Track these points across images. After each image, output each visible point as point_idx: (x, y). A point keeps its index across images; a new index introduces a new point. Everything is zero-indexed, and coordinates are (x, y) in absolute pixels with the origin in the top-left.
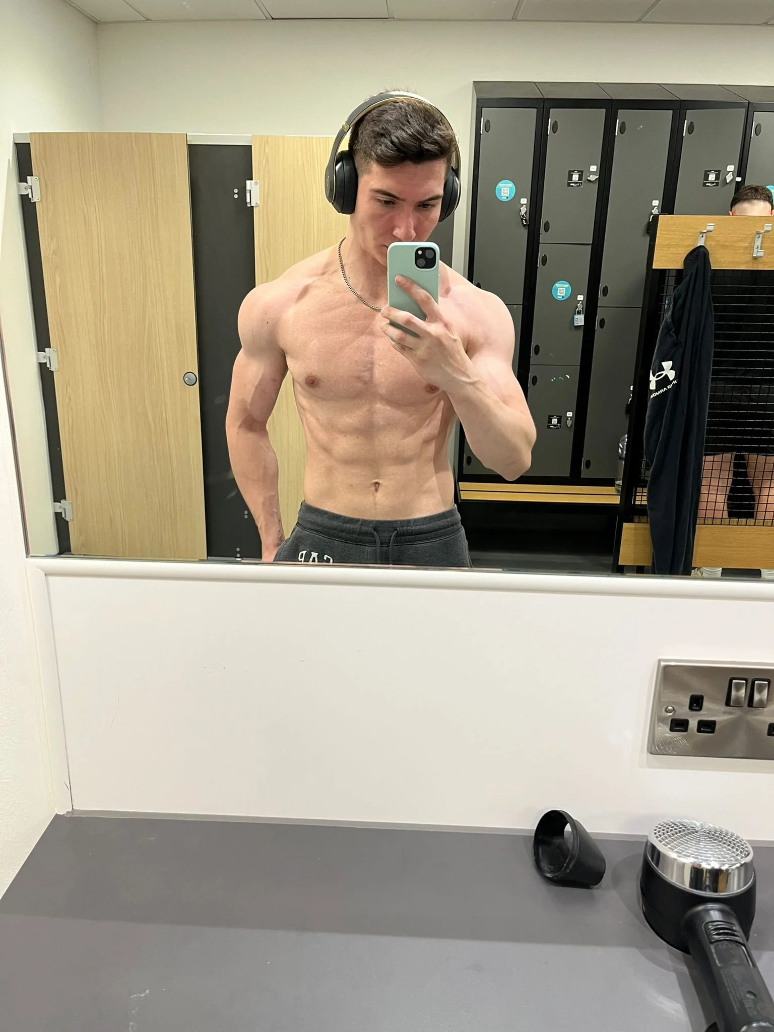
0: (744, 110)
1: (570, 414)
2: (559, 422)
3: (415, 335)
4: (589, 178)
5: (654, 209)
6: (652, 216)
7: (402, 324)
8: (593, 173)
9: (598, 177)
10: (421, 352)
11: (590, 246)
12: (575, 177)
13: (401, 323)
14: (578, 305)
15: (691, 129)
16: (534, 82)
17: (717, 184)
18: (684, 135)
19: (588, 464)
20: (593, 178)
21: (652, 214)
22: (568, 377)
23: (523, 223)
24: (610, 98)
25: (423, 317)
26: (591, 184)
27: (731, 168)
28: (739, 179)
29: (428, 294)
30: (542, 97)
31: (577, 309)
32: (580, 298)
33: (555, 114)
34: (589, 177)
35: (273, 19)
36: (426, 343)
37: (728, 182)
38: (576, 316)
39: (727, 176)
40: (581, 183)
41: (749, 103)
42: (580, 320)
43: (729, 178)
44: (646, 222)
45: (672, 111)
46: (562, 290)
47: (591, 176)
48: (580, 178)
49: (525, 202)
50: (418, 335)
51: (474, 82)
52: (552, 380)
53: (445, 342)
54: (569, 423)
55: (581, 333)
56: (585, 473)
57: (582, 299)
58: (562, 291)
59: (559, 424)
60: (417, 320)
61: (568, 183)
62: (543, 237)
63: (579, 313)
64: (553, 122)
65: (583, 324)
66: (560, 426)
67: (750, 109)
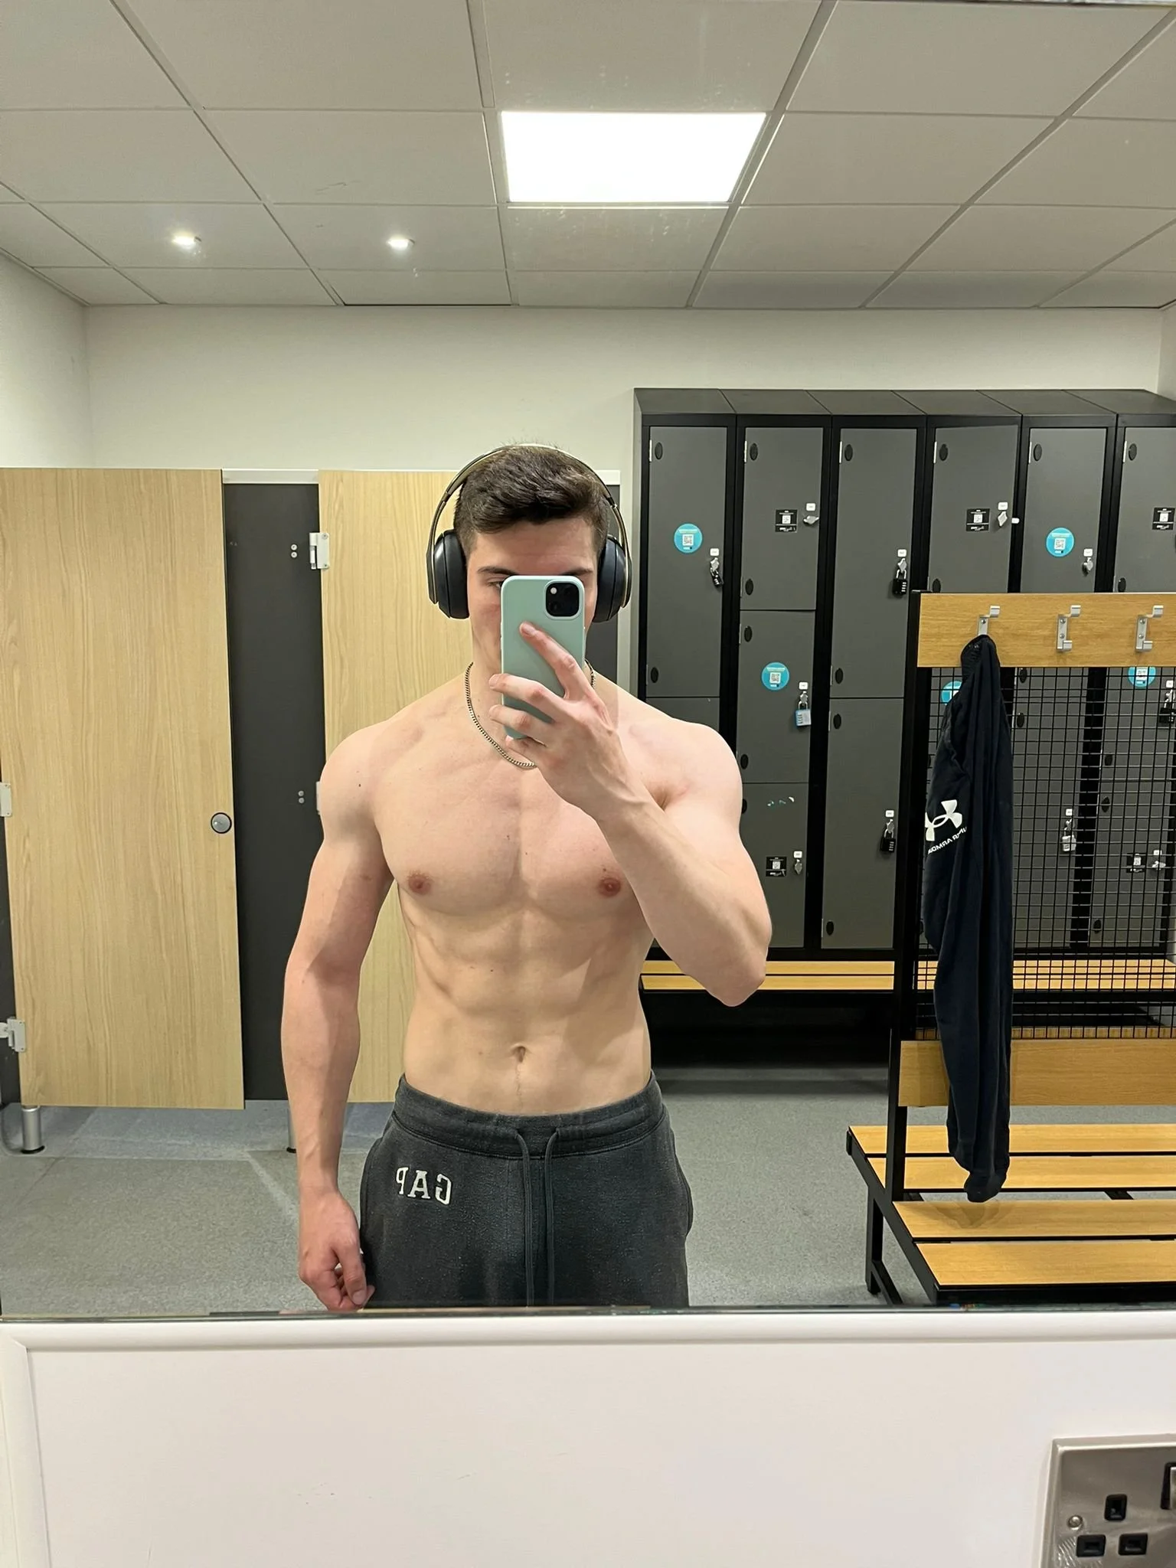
0: (1016, 428)
1: (798, 854)
2: (783, 866)
3: (547, 719)
4: (805, 520)
5: (902, 562)
6: (898, 571)
7: (527, 701)
8: (811, 513)
9: (818, 518)
10: (556, 748)
11: (814, 613)
12: (786, 519)
13: (524, 698)
14: (802, 696)
15: (943, 454)
16: (720, 390)
17: (986, 528)
18: (935, 462)
19: (830, 928)
20: (811, 520)
21: (898, 568)
22: (792, 799)
23: (714, 582)
24: (829, 413)
25: (561, 691)
26: (809, 528)
27: (1003, 506)
28: (1016, 521)
29: (571, 657)
30: (733, 412)
31: (800, 702)
32: (803, 686)
33: (753, 436)
34: (806, 518)
35: (346, 305)
36: (565, 731)
37: (1001, 525)
38: (799, 713)
39: (999, 517)
40: (795, 526)
41: (1022, 416)
42: (805, 718)
43: (1002, 519)
44: (892, 579)
45: (916, 430)
46: (776, 675)
47: (808, 517)
48: (793, 520)
49: (717, 554)
50: (551, 718)
51: (635, 389)
52: (769, 805)
53: (594, 732)
54: (799, 868)
55: (807, 737)
56: (827, 942)
57: (806, 687)
58: (776, 677)
59: (783, 870)
60: (550, 694)
61: (777, 526)
62: (745, 601)
63: (803, 707)
64: (750, 445)
65: (810, 723)
66: (785, 872)
67: (1024, 425)
